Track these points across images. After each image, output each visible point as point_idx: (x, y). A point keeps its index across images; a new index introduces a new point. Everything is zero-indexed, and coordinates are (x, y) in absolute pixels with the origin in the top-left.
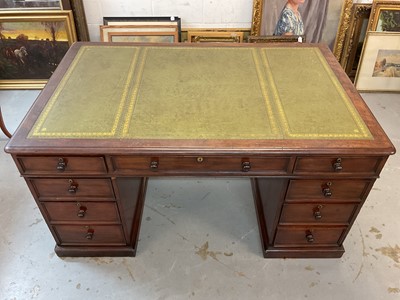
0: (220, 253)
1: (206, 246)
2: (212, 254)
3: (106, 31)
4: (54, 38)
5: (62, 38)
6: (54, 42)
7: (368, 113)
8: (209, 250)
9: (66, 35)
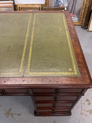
0: (15, 114)
1: (10, 110)
2: (12, 114)
7: (81, 56)
8: (11, 112)
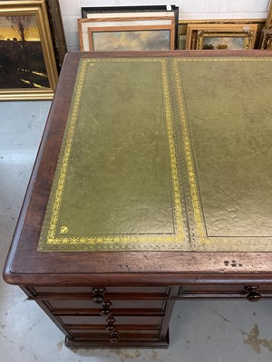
3: (85, 26)
4: (23, 37)
5: (32, 37)
6: (23, 42)
9: (37, 34)
